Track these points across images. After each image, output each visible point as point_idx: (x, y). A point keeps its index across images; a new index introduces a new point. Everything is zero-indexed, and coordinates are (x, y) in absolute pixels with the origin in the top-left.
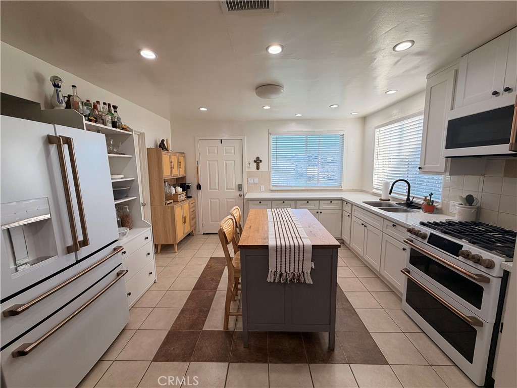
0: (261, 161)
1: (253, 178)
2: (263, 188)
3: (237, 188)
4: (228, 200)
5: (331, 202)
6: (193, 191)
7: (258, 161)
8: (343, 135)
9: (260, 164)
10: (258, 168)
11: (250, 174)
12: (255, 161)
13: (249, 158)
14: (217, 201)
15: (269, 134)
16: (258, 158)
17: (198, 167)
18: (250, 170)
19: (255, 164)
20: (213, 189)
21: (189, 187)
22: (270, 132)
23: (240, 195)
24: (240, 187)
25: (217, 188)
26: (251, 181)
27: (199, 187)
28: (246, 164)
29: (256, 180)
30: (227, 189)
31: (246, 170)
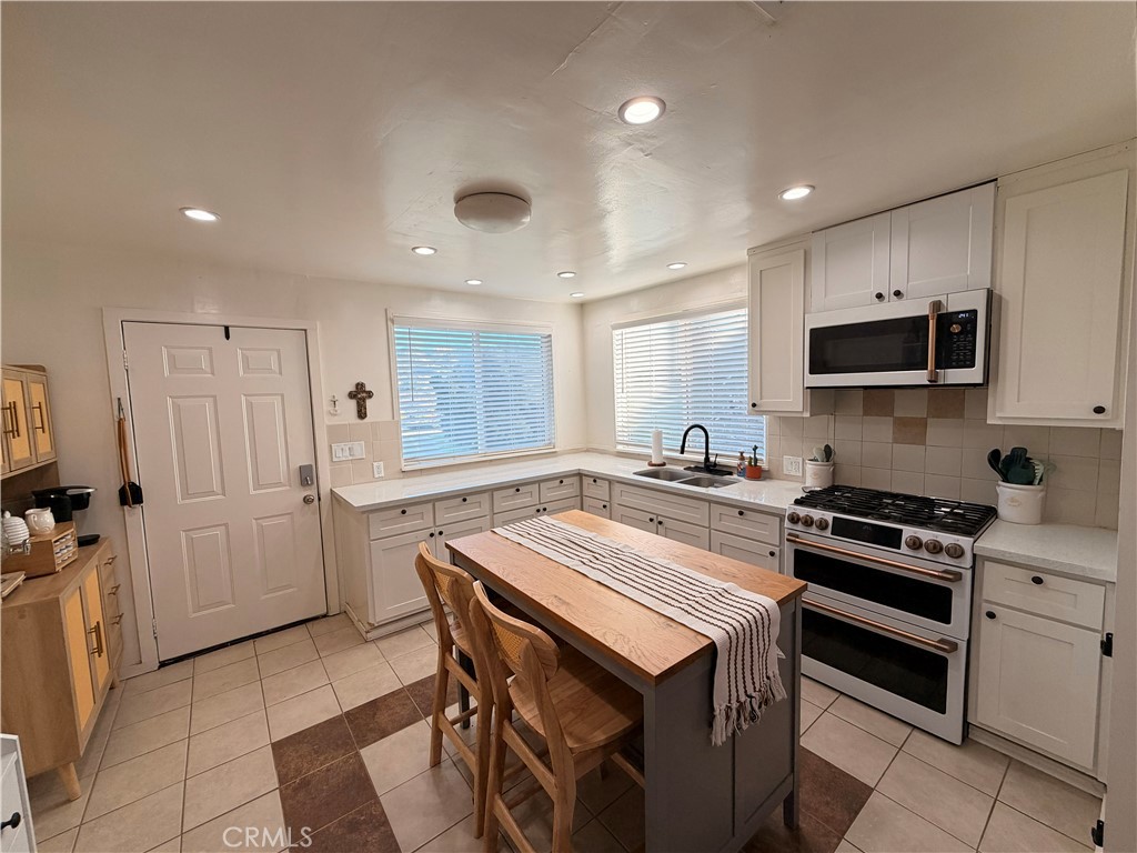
0: (370, 394)
1: (350, 445)
2: (380, 468)
3: (296, 479)
4: (265, 523)
5: (561, 482)
6: (103, 514)
7: (360, 395)
8: (550, 336)
9: (368, 402)
10: (362, 414)
11: (337, 434)
12: (352, 395)
13: (333, 385)
14: (219, 532)
15: (390, 321)
16: (360, 387)
17: (121, 423)
18: (335, 421)
19: (353, 403)
20: (195, 495)
21: (82, 501)
22: (390, 315)
23: (307, 500)
24: (307, 476)
25: (216, 487)
26: (342, 453)
27: (131, 495)
28: (322, 405)
29: (360, 449)
30: (258, 486)
31: (324, 421)
